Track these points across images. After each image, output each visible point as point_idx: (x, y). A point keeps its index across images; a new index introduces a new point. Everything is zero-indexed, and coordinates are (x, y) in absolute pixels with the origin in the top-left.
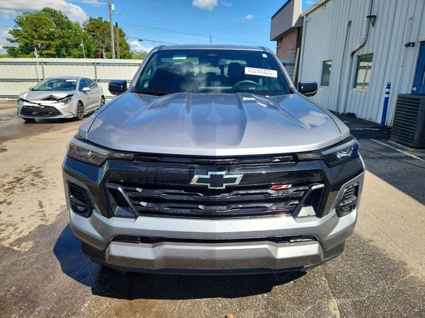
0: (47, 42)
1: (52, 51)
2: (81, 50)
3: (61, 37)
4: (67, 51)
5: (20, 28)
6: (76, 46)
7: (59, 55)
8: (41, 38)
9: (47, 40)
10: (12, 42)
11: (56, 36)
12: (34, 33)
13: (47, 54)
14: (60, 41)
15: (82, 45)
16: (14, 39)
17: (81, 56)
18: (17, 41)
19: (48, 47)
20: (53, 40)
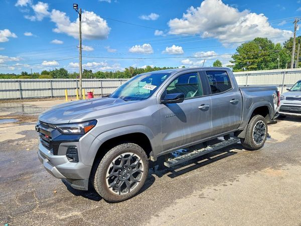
0: (252, 60)
1: (255, 66)
2: (277, 63)
3: (262, 56)
4: (265, 65)
5: (238, 54)
6: (274, 60)
7: (259, 68)
8: (249, 58)
9: (253, 59)
10: (232, 62)
11: (260, 55)
12: (245, 56)
13: (251, 68)
14: (262, 59)
15: (278, 59)
16: (234, 60)
17: (275, 68)
18: (235, 62)
19: (253, 63)
20: (256, 58)
